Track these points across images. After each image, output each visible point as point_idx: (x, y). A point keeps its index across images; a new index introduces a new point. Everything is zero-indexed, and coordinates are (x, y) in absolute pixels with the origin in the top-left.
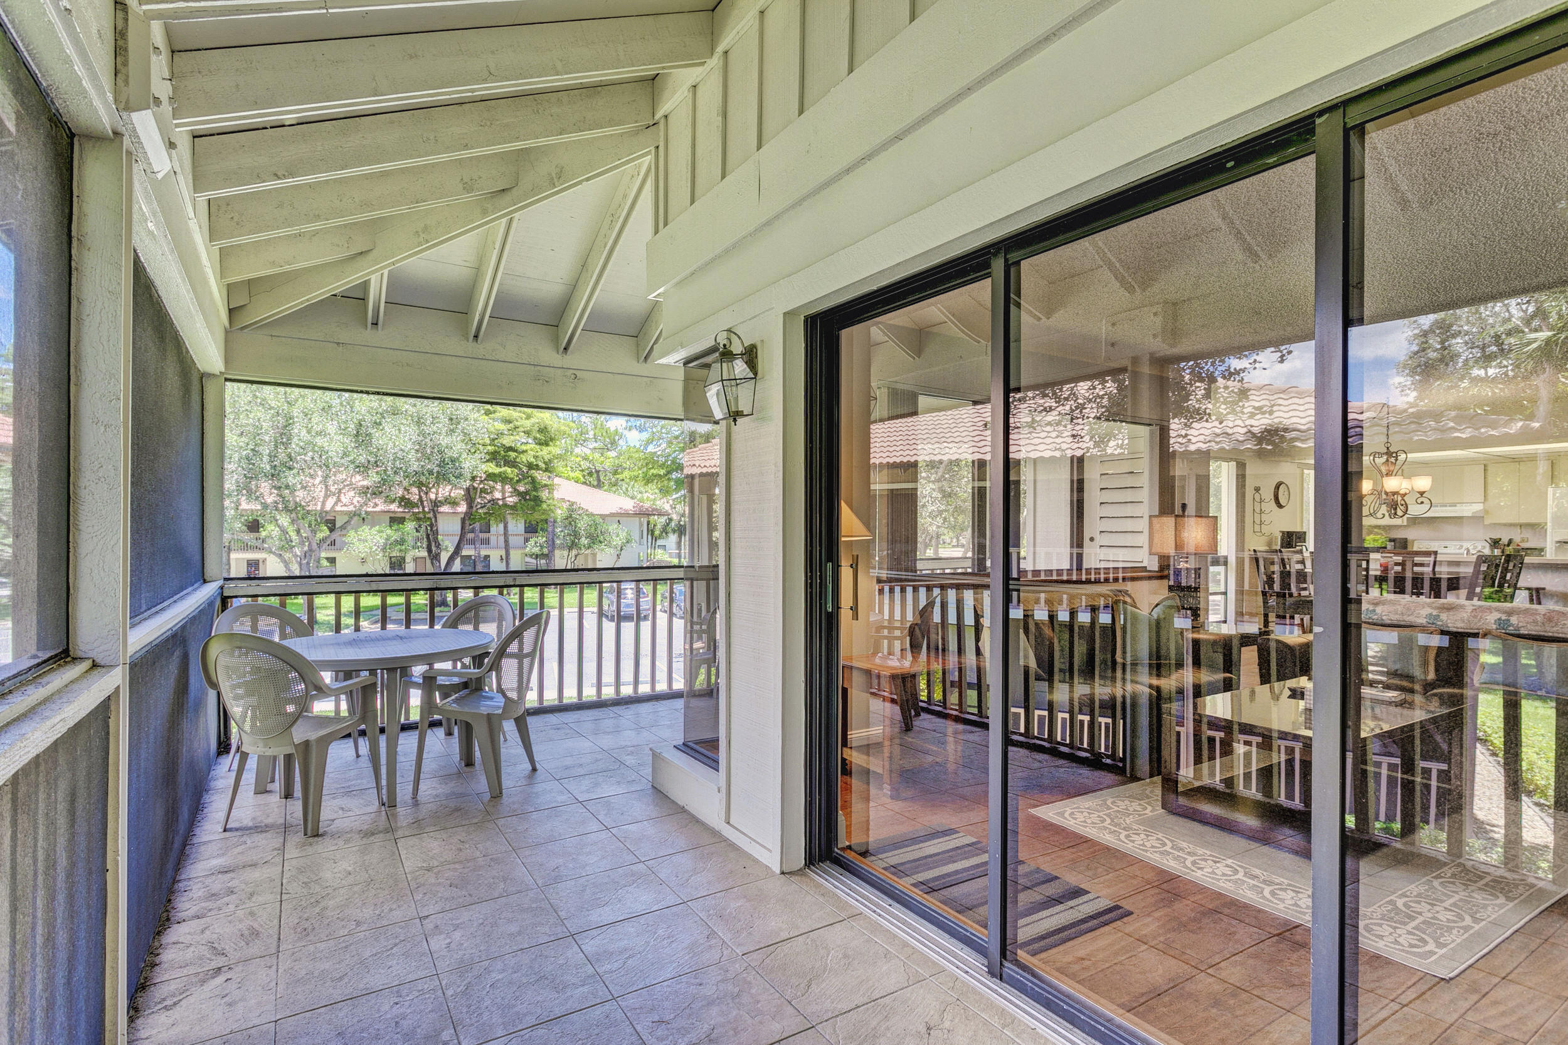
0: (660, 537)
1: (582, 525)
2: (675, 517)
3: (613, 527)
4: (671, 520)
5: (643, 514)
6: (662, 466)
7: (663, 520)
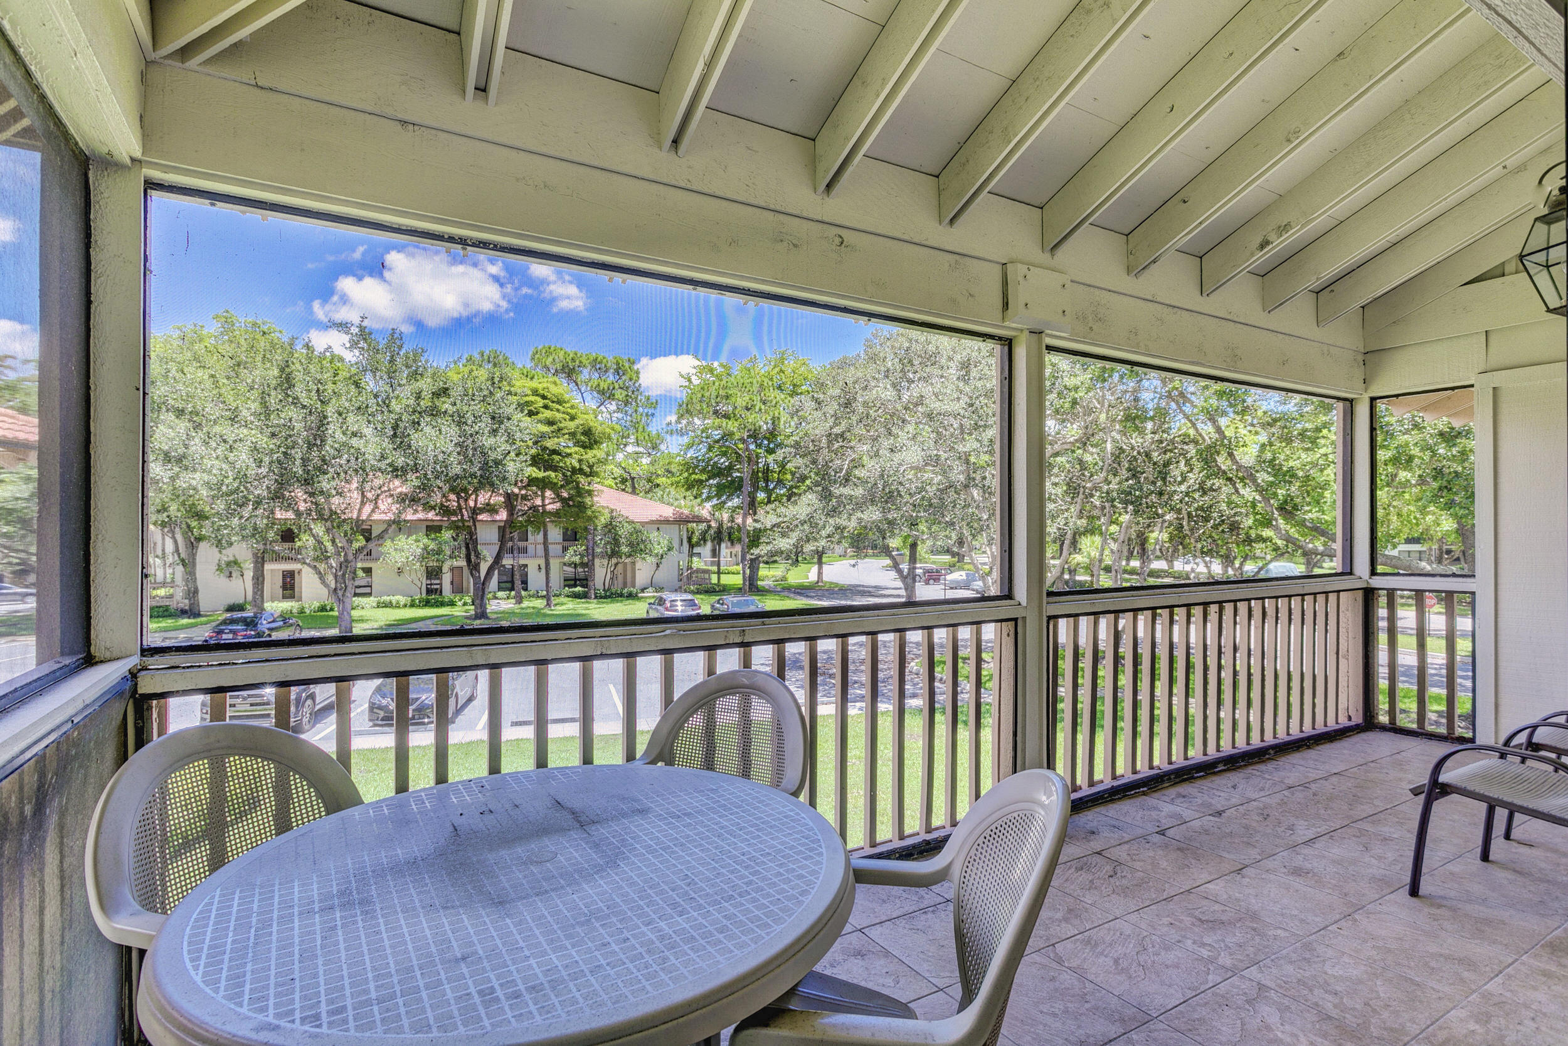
0: (698, 544)
1: (624, 531)
2: (713, 524)
3: (654, 535)
4: (709, 527)
5: (681, 521)
6: (703, 471)
7: (703, 526)
